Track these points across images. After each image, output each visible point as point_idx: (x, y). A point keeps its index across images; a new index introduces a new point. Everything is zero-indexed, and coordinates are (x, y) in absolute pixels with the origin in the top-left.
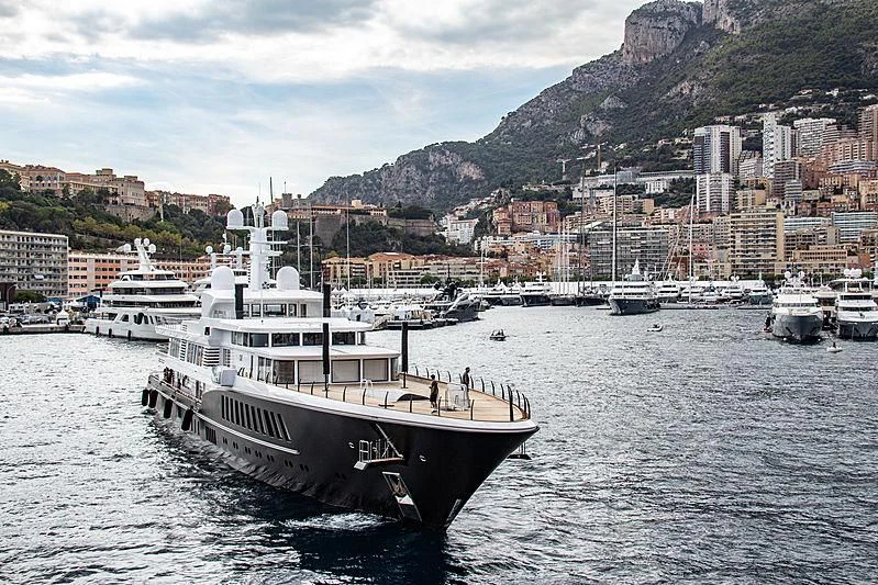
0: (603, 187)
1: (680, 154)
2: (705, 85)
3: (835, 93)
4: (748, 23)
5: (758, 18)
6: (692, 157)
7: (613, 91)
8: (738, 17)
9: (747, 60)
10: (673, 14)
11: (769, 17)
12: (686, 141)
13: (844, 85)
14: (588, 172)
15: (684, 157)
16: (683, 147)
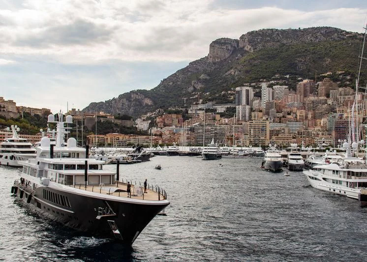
0: (200, 109)
1: (230, 97)
2: (240, 71)
3: (288, 76)
4: (256, 48)
5: (260, 47)
6: (235, 99)
7: (205, 72)
8: (252, 46)
9: (256, 62)
10: (228, 43)
11: (264, 46)
12: (233, 92)
13: (291, 74)
14: (194, 103)
15: (232, 99)
16: (231, 95)
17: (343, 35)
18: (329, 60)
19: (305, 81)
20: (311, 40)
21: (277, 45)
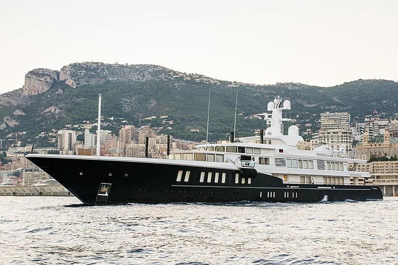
0: (20, 152)
1: (51, 140)
2: (61, 109)
3: (112, 119)
4: (79, 84)
5: (83, 82)
6: (57, 142)
7: (18, 107)
8: (75, 80)
9: (79, 100)
10: (46, 75)
11: (88, 82)
12: (54, 134)
13: (115, 116)
14: (12, 145)
15: (53, 141)
16: (53, 137)
17: (170, 75)
18: (155, 102)
19: (127, 127)
20: (138, 79)
21: (102, 81)
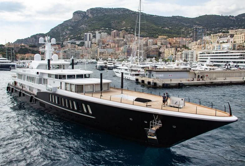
0: (69, 43)
2: (86, 26)
3: (107, 29)
4: (93, 16)
5: (95, 15)
7: (71, 26)
9: (93, 22)
10: (81, 13)
11: (97, 15)
12: (83, 35)
13: (108, 28)
14: (66, 40)
15: (83, 38)
16: (83, 36)
18: (125, 22)
19: (115, 31)
20: (117, 13)
21: (103, 15)
